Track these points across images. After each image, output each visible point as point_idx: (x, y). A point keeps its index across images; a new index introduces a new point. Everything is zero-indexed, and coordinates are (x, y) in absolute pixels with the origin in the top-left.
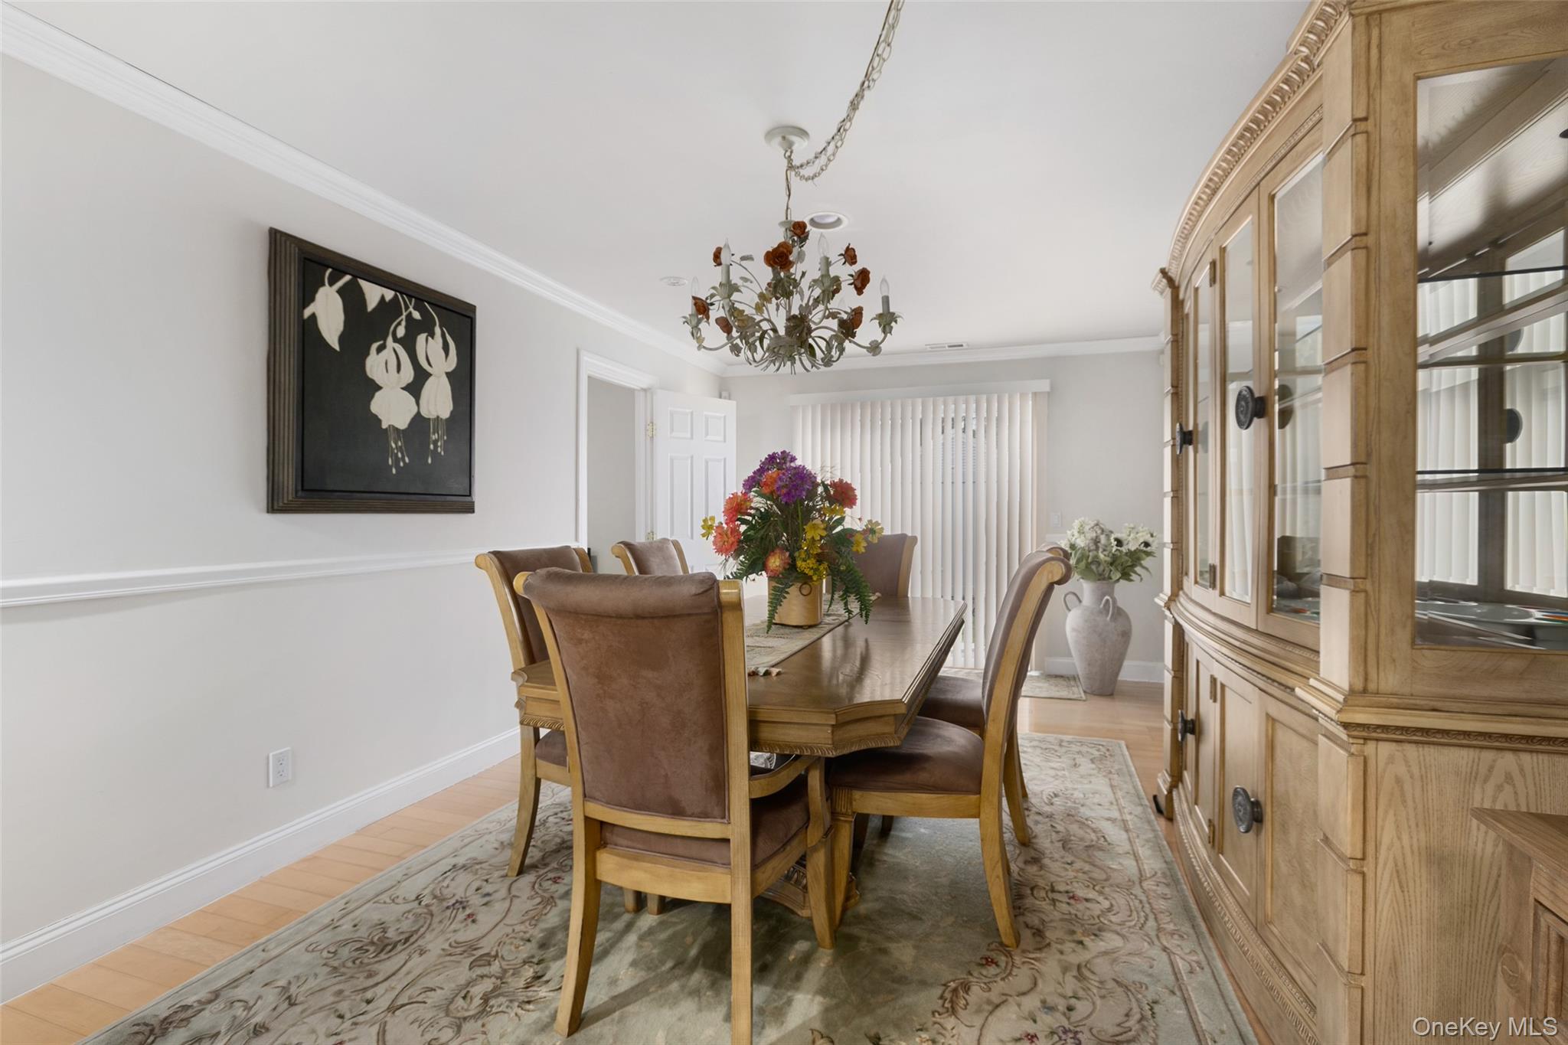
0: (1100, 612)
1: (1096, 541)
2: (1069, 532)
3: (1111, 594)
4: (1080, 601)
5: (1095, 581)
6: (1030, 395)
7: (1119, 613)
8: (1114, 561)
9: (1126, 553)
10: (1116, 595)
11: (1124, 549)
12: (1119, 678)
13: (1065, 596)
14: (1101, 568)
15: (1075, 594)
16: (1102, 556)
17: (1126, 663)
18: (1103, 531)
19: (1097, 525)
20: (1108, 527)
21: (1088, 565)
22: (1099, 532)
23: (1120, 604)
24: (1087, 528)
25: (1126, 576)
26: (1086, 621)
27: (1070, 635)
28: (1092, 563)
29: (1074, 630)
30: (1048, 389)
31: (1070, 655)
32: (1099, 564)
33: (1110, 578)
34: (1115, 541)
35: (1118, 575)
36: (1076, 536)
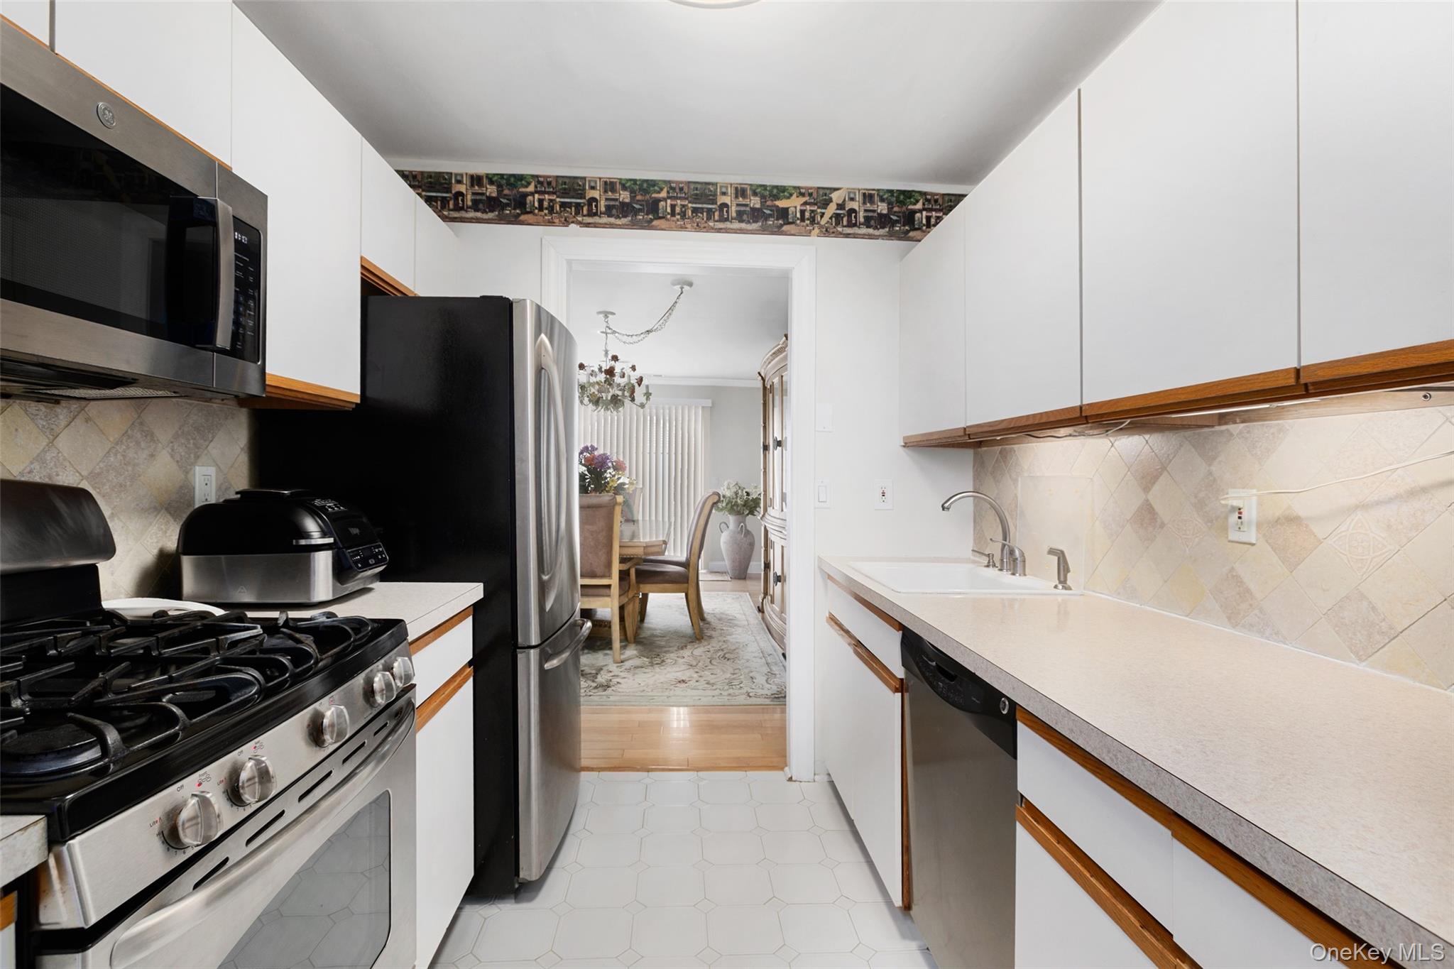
0: (739, 533)
1: (736, 493)
2: (722, 488)
3: (744, 522)
4: (728, 527)
5: (736, 515)
6: (700, 408)
7: (748, 533)
8: (746, 504)
9: (752, 500)
10: (747, 524)
11: (750, 498)
12: (748, 572)
13: (721, 524)
14: (739, 508)
15: (726, 524)
16: (739, 501)
17: (751, 563)
18: (740, 488)
19: (737, 484)
20: (742, 486)
21: (732, 507)
22: (738, 488)
24: (731, 486)
25: (751, 513)
26: (731, 537)
27: (723, 546)
28: (734, 505)
29: (725, 543)
30: (710, 405)
31: (723, 560)
32: (738, 506)
33: (743, 513)
34: (746, 492)
35: (748, 512)
36: (726, 490)
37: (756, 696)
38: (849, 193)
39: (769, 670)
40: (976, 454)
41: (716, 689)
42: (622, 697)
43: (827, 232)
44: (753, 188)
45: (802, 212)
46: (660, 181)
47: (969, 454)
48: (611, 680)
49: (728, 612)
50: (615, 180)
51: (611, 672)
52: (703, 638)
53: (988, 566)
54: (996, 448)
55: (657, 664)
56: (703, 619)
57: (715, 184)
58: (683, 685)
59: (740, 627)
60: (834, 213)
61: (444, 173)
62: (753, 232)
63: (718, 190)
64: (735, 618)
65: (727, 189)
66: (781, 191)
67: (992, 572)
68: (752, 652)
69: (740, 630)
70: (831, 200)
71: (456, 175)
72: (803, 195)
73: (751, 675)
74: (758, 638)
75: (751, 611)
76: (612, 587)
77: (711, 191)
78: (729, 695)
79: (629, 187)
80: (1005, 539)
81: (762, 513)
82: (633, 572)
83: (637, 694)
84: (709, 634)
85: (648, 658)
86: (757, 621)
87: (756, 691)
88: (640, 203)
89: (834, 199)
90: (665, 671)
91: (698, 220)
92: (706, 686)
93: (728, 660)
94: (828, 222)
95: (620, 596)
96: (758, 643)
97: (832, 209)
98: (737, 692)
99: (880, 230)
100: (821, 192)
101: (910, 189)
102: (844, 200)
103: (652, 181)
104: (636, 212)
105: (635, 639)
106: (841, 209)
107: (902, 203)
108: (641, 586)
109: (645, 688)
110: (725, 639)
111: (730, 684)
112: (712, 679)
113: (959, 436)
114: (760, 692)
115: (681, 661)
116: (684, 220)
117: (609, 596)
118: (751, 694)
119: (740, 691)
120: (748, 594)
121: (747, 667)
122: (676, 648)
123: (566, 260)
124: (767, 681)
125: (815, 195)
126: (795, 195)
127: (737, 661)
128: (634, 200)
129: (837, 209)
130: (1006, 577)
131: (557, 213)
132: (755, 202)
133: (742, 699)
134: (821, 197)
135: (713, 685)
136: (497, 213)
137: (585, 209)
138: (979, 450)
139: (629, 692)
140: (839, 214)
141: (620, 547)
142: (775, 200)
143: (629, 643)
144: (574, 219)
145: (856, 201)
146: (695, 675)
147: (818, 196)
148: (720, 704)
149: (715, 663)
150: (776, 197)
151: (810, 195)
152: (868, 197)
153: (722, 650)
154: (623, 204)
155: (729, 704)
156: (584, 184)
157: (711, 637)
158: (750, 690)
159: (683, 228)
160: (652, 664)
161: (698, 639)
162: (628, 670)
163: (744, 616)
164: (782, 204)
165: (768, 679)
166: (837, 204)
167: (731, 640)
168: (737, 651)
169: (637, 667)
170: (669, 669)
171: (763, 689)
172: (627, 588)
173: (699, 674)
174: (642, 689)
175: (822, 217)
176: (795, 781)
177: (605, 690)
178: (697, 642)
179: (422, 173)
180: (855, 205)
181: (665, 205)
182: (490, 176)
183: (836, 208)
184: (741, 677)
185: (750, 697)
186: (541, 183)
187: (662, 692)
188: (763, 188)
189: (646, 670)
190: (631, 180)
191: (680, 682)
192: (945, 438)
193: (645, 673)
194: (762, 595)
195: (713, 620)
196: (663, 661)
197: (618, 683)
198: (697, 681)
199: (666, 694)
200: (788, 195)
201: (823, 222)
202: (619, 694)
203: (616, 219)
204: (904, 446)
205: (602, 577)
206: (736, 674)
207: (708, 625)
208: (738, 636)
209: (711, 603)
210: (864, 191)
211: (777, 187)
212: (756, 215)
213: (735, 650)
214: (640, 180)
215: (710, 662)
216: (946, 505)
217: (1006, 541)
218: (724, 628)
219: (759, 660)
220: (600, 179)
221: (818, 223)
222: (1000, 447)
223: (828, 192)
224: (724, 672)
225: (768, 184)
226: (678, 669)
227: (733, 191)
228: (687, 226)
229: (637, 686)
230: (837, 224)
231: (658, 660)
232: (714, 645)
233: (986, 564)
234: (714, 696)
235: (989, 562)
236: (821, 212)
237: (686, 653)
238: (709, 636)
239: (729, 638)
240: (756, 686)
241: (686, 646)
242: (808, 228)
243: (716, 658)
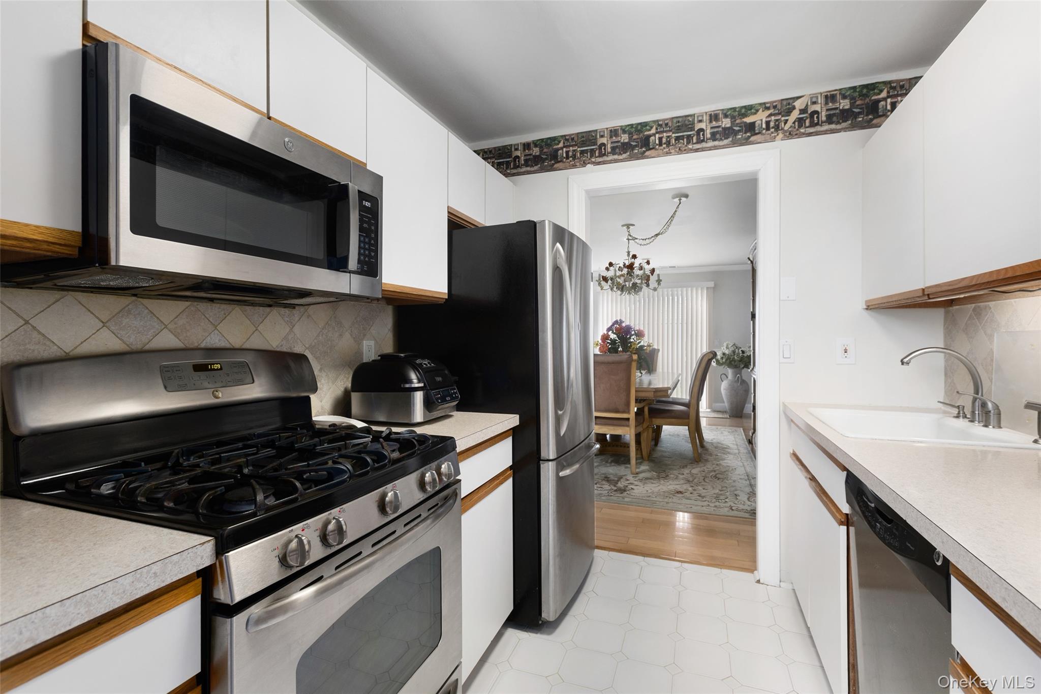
0: (736, 381)
1: (734, 352)
2: (722, 348)
3: (740, 374)
4: (727, 377)
5: (733, 368)
6: (705, 289)
7: (742, 382)
8: (741, 360)
9: (745, 357)
10: (743, 375)
11: (745, 355)
12: (744, 412)
13: (721, 375)
14: (736, 363)
15: (725, 374)
16: (736, 358)
18: (737, 348)
19: (734, 345)
20: (739, 345)
21: (730, 362)
22: (735, 348)
23: (743, 378)
24: (730, 346)
25: (747, 367)
26: (730, 385)
27: (723, 392)
28: (732, 360)
29: (724, 389)
30: (713, 286)
31: (724, 402)
32: (735, 361)
33: (740, 367)
34: (741, 351)
35: (743, 366)
36: (725, 349)
37: (737, 510)
38: (811, 98)
39: (751, 490)
40: (946, 313)
41: (705, 501)
42: (634, 500)
43: (790, 135)
44: (725, 112)
45: (768, 123)
46: (650, 121)
47: (940, 313)
48: (627, 486)
49: (724, 442)
50: (618, 128)
51: (628, 480)
52: (700, 461)
53: (958, 417)
54: (969, 306)
55: (662, 477)
56: (702, 446)
57: (693, 116)
58: (680, 495)
59: (732, 454)
60: (797, 118)
61: (507, 145)
62: (724, 147)
63: (696, 119)
64: (728, 447)
65: (703, 117)
66: (749, 110)
67: (962, 423)
68: (739, 475)
69: (731, 457)
70: (794, 108)
71: (515, 145)
72: (768, 108)
73: (736, 493)
74: (746, 464)
75: (743, 442)
76: (630, 420)
77: (690, 121)
78: (715, 506)
79: (628, 130)
80: (977, 392)
81: (752, 367)
82: (646, 410)
83: (644, 498)
84: (705, 458)
85: (656, 472)
86: (746, 451)
87: (738, 506)
88: (635, 141)
89: (797, 107)
90: (668, 484)
91: (679, 145)
92: (698, 497)
93: (718, 479)
94: (791, 126)
95: (636, 426)
96: (745, 468)
97: (795, 115)
98: (722, 505)
99: (843, 124)
100: (785, 103)
101: (874, 82)
102: (807, 105)
103: (644, 123)
104: (633, 148)
105: (648, 458)
106: (803, 114)
107: (863, 96)
108: (654, 420)
109: (651, 494)
110: (718, 463)
111: (717, 498)
112: (703, 492)
113: (918, 297)
114: (741, 507)
115: (681, 476)
116: (668, 147)
117: (628, 426)
118: (733, 508)
119: (724, 505)
120: (742, 429)
121: (733, 486)
122: (678, 467)
123: (584, 190)
124: (748, 499)
125: (779, 107)
126: (761, 110)
127: (725, 481)
128: (631, 139)
129: (800, 114)
130: (978, 429)
131: (578, 159)
132: (727, 123)
133: (725, 511)
134: (786, 107)
135: (703, 497)
136: (539, 166)
137: (597, 152)
138: (951, 308)
139: (639, 496)
140: (802, 118)
141: (636, 391)
142: (744, 118)
143: (644, 460)
144: (590, 161)
145: (818, 103)
146: (690, 489)
147: (781, 107)
148: (706, 512)
149: (707, 481)
150: (745, 115)
151: (775, 107)
152: (830, 98)
153: (715, 471)
154: (624, 144)
155: (714, 513)
156: (596, 135)
157: (707, 461)
158: (733, 505)
159: (668, 153)
160: (659, 478)
161: (697, 462)
162: (641, 480)
163: (736, 446)
164: (748, 120)
165: (749, 497)
166: (800, 110)
167: (724, 464)
168: (727, 473)
169: (647, 479)
170: (671, 482)
171: (744, 505)
172: (642, 421)
173: (693, 488)
174: (649, 495)
175: (785, 123)
176: (762, 584)
177: (622, 493)
178: (696, 463)
179: (495, 148)
180: (817, 108)
181: (654, 139)
182: (535, 142)
183: (798, 112)
184: (727, 494)
185: (733, 510)
186: (567, 140)
187: (664, 498)
188: (732, 110)
189: (654, 482)
190: (629, 125)
191: (678, 492)
192: (904, 299)
193: (652, 483)
194: (753, 431)
195: (710, 448)
196: (667, 476)
197: (632, 489)
198: (691, 493)
199: (666, 500)
200: (755, 111)
201: (786, 128)
202: (632, 497)
203: (619, 155)
204: (867, 309)
205: (623, 412)
206: (723, 490)
207: (706, 451)
208: (730, 461)
209: (709, 434)
210: (826, 94)
211: (745, 107)
212: (727, 133)
213: (725, 472)
214: (635, 124)
215: (704, 480)
216: (905, 360)
217: (978, 394)
218: (719, 455)
219: (744, 482)
220: (607, 129)
221: (782, 129)
222: (974, 305)
223: (791, 101)
224: (713, 488)
225: (737, 106)
226: (678, 483)
227: (708, 118)
228: (671, 151)
229: (645, 492)
230: (800, 126)
231: (663, 475)
232: (709, 467)
233: (956, 415)
234: (702, 506)
235: (959, 413)
236: (784, 120)
237: (686, 471)
238: (705, 460)
239: (721, 462)
240: (738, 502)
241: (686, 466)
242: (773, 135)
243: (708, 477)
